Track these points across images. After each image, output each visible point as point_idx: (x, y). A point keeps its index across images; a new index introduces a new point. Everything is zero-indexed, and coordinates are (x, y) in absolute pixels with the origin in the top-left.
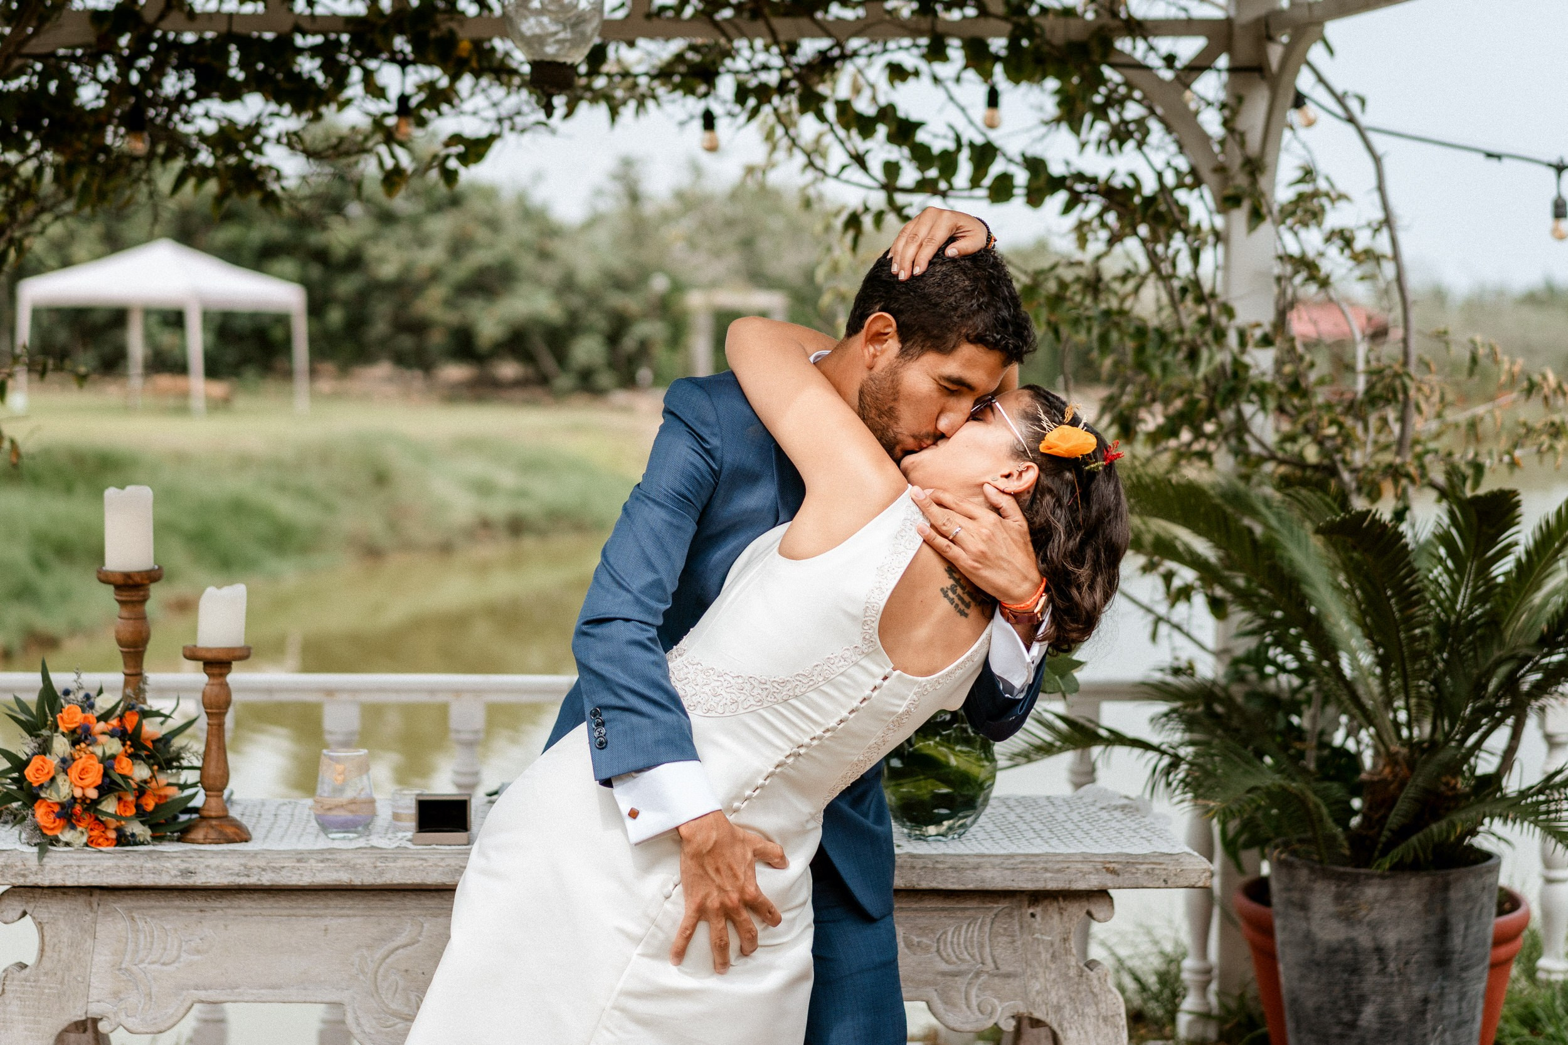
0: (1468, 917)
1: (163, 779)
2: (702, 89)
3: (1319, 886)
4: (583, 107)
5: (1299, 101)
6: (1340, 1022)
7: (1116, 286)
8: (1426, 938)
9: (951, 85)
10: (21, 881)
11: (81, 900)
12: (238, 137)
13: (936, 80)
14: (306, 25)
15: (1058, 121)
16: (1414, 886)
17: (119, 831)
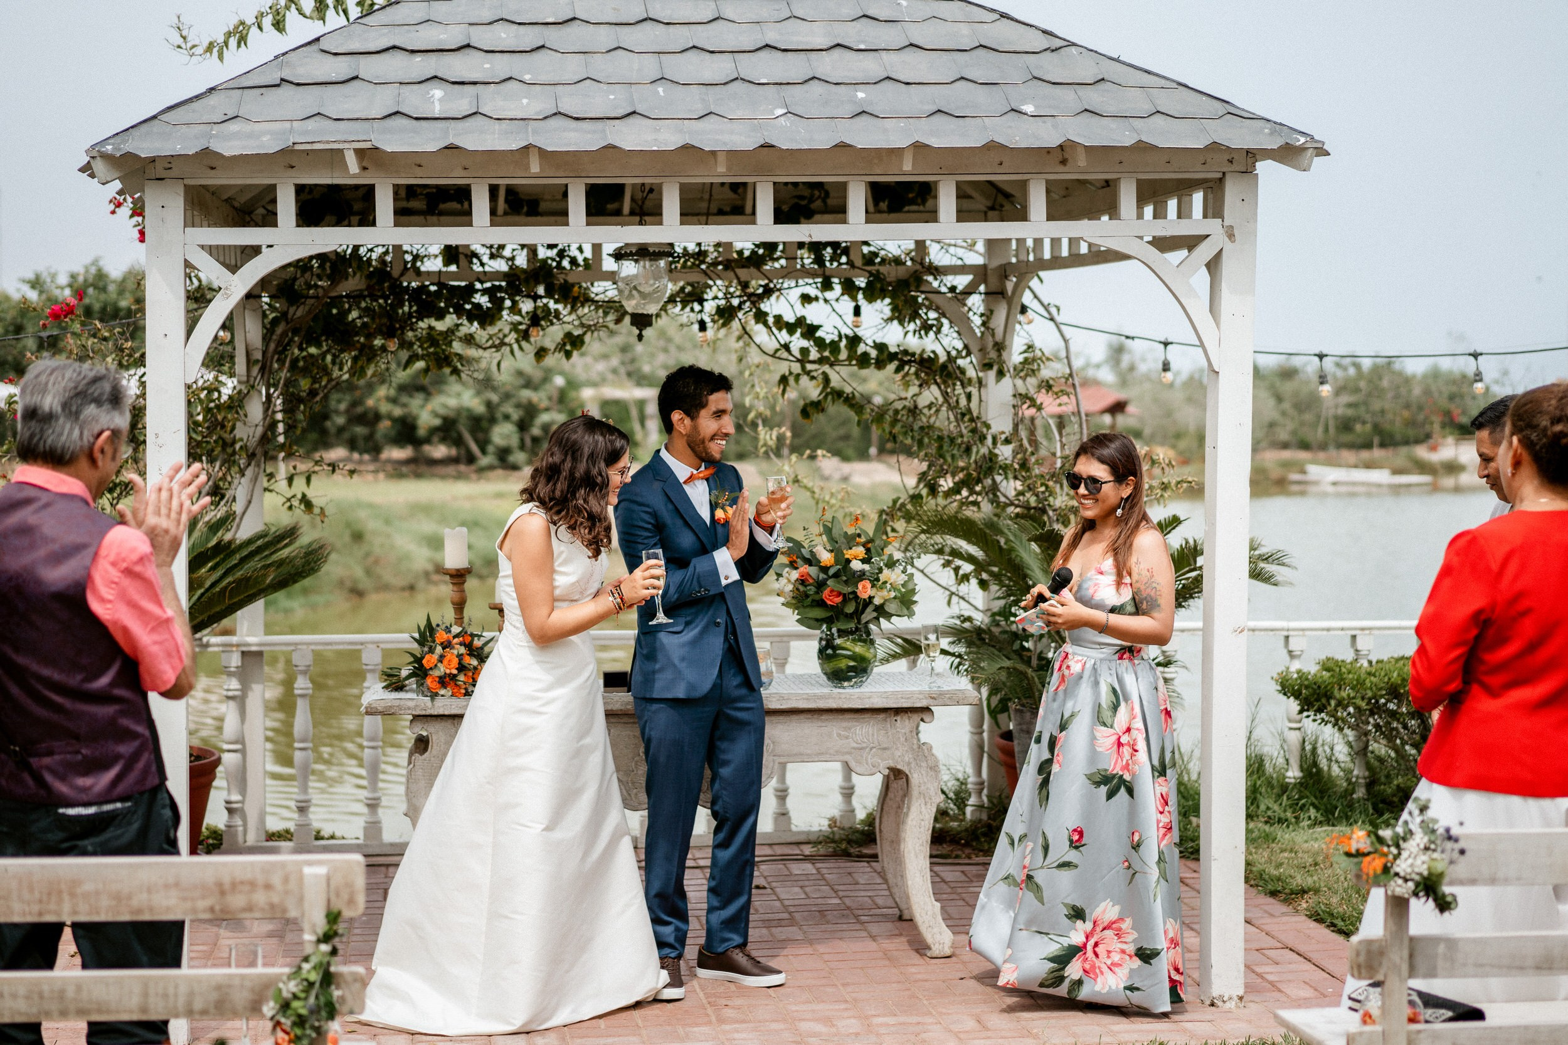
2: (698, 308)
5: (1024, 310)
7: (926, 411)
9: (833, 303)
10: (423, 712)
12: (438, 337)
13: (826, 301)
14: (482, 278)
15: (891, 319)
17: (466, 689)
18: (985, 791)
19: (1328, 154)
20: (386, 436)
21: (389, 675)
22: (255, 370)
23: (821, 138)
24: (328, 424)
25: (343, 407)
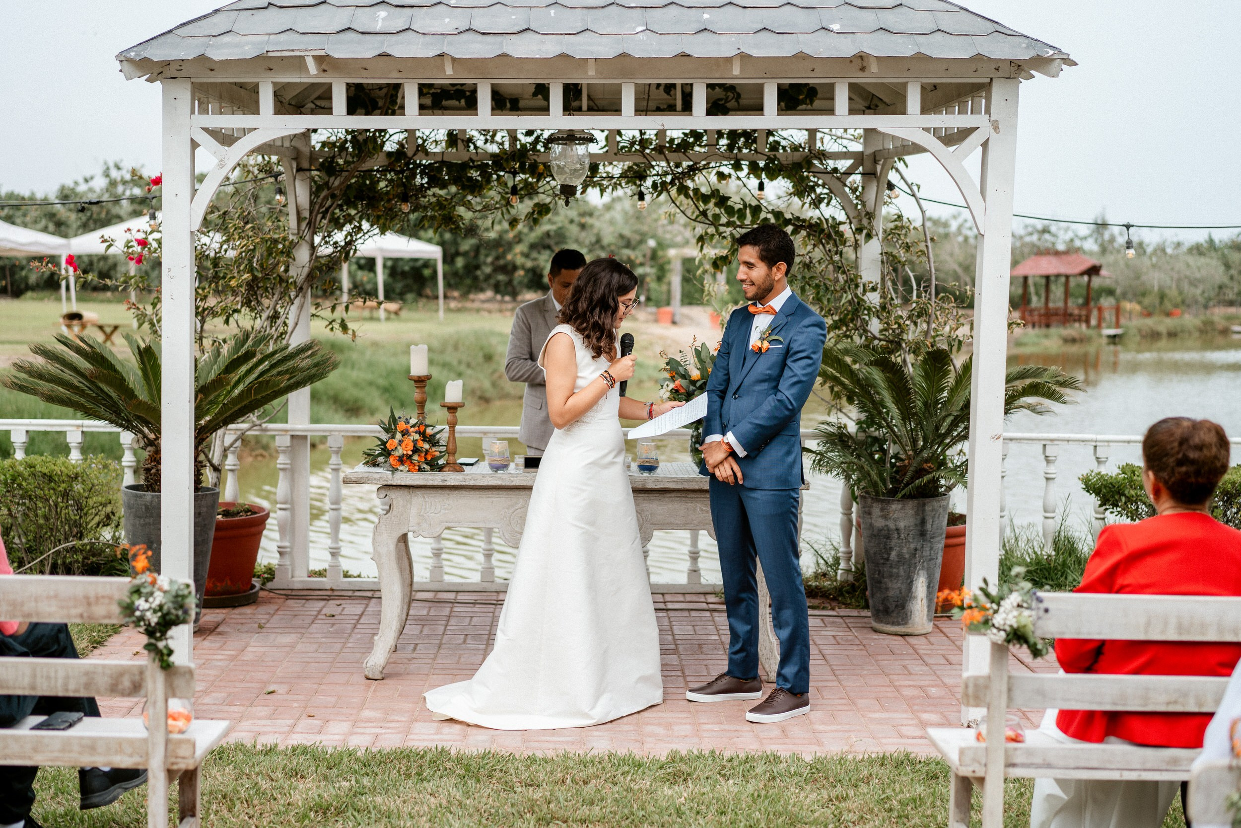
0: (933, 518)
1: (434, 449)
2: (638, 182)
3: (874, 505)
4: (590, 189)
5: (891, 186)
6: (883, 558)
8: (916, 525)
9: (744, 180)
10: (386, 483)
11: (405, 492)
12: (445, 203)
13: (738, 178)
14: (474, 158)
15: (792, 194)
16: (911, 504)
17: (419, 466)
18: (853, 559)
19: (1076, 64)
20: (520, 283)
21: (369, 455)
22: (304, 225)
23: (666, 49)
24: (478, 273)
25: (489, 260)
